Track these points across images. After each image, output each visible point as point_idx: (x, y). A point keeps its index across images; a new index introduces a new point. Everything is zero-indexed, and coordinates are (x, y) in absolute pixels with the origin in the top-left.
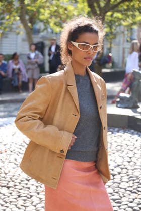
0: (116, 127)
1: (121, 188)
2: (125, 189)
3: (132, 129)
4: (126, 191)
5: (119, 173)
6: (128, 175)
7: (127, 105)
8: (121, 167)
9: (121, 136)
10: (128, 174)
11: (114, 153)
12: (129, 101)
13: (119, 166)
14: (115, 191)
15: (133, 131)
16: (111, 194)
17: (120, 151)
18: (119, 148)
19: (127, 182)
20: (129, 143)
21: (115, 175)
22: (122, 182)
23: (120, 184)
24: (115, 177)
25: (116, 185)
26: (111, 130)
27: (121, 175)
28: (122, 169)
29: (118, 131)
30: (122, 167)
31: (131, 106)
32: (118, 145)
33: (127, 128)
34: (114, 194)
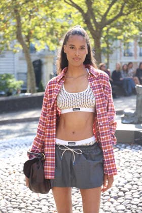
0: (123, 143)
1: (133, 204)
2: (137, 205)
3: (139, 144)
4: (138, 207)
5: (130, 190)
6: (139, 191)
7: (132, 121)
8: (130, 183)
9: (128, 152)
10: (138, 189)
11: (123, 170)
12: (133, 117)
13: (129, 182)
14: (127, 208)
15: (139, 146)
16: (123, 210)
17: (129, 168)
18: (127, 164)
19: (139, 198)
20: (137, 159)
21: (126, 191)
22: (134, 198)
23: (131, 200)
24: (126, 193)
25: (128, 201)
26: (118, 146)
27: (132, 191)
28: (132, 185)
29: (125, 148)
30: (133, 183)
31: (136, 121)
32: (126, 162)
33: (134, 144)
34: (126, 210)
